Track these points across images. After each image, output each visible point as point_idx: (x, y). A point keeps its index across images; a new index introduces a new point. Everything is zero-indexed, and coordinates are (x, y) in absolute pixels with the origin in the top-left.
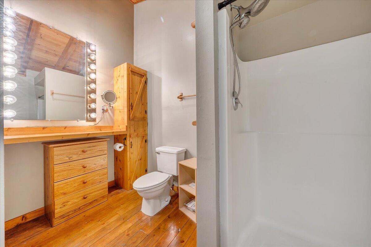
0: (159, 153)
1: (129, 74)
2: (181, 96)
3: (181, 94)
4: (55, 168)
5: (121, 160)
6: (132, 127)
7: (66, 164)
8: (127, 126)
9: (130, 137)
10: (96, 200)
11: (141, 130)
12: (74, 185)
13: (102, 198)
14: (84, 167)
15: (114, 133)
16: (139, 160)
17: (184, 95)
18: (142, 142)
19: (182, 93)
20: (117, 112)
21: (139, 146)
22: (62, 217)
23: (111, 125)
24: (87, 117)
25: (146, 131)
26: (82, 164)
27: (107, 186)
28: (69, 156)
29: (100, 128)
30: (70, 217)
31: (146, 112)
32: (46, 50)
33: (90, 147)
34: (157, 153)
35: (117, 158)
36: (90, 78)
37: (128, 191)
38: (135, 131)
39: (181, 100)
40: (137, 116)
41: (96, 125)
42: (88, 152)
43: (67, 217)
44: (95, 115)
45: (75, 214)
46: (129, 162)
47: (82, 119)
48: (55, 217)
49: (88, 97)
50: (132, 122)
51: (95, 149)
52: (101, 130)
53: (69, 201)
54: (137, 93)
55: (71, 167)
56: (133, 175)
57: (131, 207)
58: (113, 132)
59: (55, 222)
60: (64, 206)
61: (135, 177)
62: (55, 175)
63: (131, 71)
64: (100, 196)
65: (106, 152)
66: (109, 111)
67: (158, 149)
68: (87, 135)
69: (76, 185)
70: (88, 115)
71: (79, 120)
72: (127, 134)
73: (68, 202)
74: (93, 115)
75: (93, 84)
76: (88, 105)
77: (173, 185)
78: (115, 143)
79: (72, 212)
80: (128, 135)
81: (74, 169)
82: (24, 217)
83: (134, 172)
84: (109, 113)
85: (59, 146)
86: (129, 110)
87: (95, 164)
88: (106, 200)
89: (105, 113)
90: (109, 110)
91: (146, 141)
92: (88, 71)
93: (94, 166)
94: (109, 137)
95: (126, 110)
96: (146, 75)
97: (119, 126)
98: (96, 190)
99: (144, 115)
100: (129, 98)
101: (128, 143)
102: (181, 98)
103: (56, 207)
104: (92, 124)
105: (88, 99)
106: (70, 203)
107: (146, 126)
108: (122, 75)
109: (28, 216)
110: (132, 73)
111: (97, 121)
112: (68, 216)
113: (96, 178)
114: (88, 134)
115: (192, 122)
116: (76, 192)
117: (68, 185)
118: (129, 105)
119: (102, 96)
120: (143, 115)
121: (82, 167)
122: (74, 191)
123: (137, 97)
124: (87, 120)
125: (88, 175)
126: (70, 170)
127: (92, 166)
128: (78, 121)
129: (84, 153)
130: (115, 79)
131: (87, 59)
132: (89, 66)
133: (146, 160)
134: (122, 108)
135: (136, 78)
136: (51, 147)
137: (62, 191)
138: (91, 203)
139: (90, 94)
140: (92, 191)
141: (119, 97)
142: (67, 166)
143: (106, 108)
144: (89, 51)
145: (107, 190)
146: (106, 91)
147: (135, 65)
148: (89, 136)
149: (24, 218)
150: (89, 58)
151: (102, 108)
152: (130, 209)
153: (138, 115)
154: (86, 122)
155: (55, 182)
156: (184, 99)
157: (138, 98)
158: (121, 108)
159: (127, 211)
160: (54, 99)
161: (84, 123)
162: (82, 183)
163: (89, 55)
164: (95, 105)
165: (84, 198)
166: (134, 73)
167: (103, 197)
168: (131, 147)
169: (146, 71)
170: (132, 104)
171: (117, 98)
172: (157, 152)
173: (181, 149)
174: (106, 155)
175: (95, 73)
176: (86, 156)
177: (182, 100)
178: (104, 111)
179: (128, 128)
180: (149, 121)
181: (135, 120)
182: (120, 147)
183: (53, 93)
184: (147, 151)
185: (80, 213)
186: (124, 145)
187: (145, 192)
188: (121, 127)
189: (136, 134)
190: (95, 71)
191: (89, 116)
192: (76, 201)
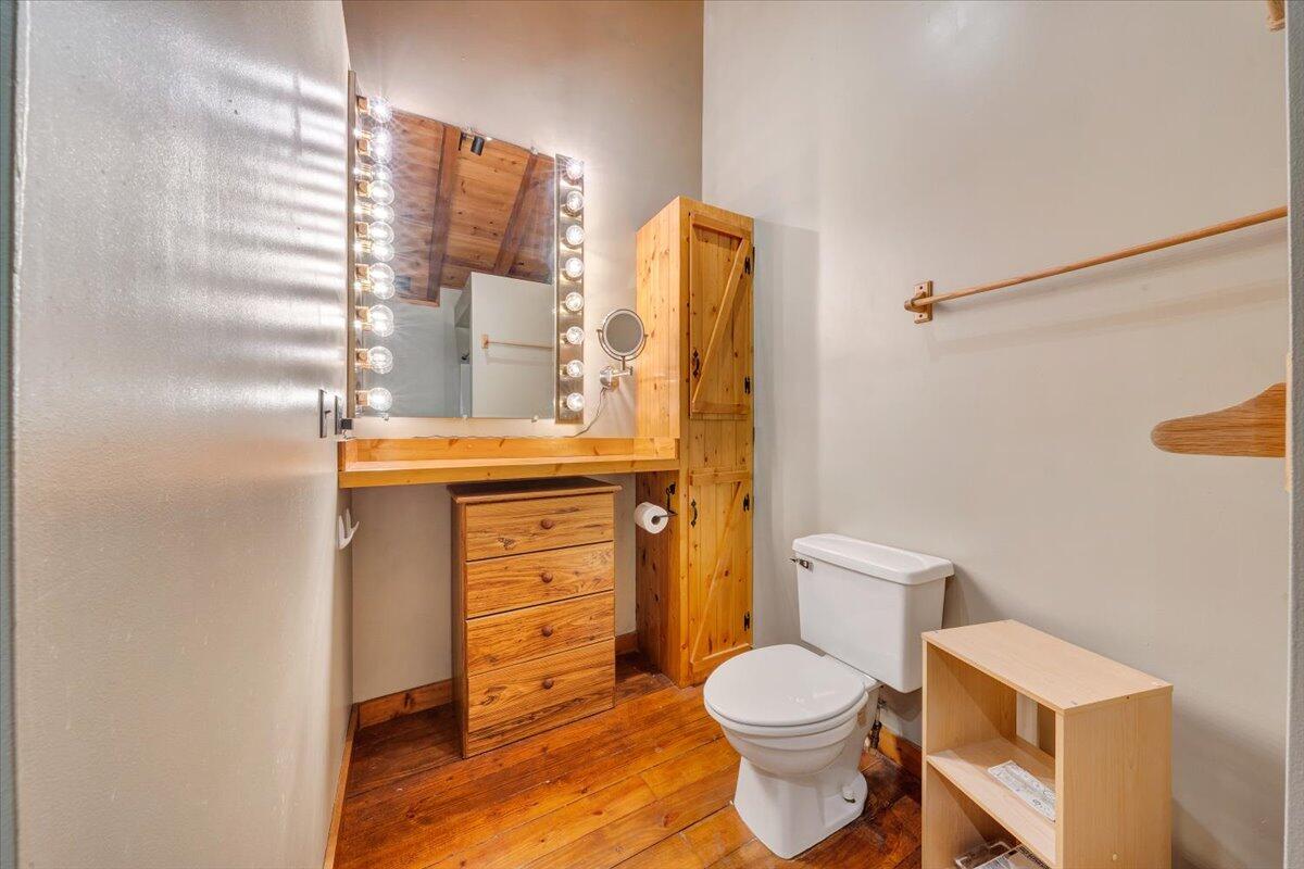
0: (806, 565)
1: (688, 239)
2: (924, 296)
3: (925, 289)
4: (469, 571)
5: (658, 566)
6: (694, 444)
7: (497, 563)
8: (678, 441)
9: (690, 482)
10: (580, 700)
11: (728, 460)
12: (517, 637)
13: (596, 696)
14: (547, 581)
15: (636, 466)
16: (719, 577)
17: (940, 292)
18: (732, 505)
19: (931, 284)
20: (646, 388)
21: (722, 519)
22: (486, 733)
23: (626, 435)
24: (558, 410)
25: (748, 464)
26: (540, 568)
27: (612, 656)
28: (506, 537)
29: (595, 446)
30: (507, 739)
31: (747, 385)
32: (474, 224)
33: (563, 511)
34: (802, 562)
35: (644, 557)
36: (566, 276)
37: (680, 688)
38: (706, 460)
39: (925, 316)
40: (716, 402)
41: (582, 436)
42: (556, 530)
43: (500, 738)
44: (580, 400)
45: (520, 734)
46: (685, 579)
47: (545, 415)
48: (470, 731)
49: (562, 342)
50: (698, 427)
51: (576, 521)
52: (597, 454)
53: (505, 688)
54: (715, 310)
55: (511, 573)
56: (699, 634)
57: (695, 772)
58: (633, 462)
59: (472, 745)
60: (492, 698)
61: (707, 643)
62: (471, 594)
63: (694, 226)
64: (592, 690)
65: (609, 533)
66: (622, 386)
67: (803, 546)
68: (554, 469)
69: (524, 635)
70: (561, 402)
71: (536, 418)
72: (678, 471)
73: (500, 688)
74: (574, 402)
75: (575, 294)
76: (562, 366)
77: (877, 727)
78: (638, 502)
79: (513, 723)
80: (681, 473)
81: (517, 582)
82: (408, 696)
83: (704, 619)
84: (620, 392)
85: (481, 503)
86: (688, 381)
87: (577, 573)
88: (611, 705)
89: (608, 394)
90: (620, 379)
91: (746, 503)
92: (561, 252)
93: (575, 578)
94: (618, 478)
95: (675, 381)
96: (749, 235)
97: (652, 440)
98: (578, 664)
99: (740, 396)
100: (688, 334)
101: (681, 504)
102: (925, 307)
103: (471, 698)
104: (570, 430)
105: (561, 347)
106: (506, 694)
107: (749, 439)
108: (663, 249)
109: (417, 697)
110: (697, 234)
111: (587, 420)
112: (503, 733)
113: (579, 622)
114: (559, 466)
115: (1152, 426)
116: (524, 660)
117: (501, 632)
118: (685, 357)
119: (598, 331)
120: (736, 399)
121: (538, 579)
122: (516, 656)
123: (715, 327)
124: (560, 420)
125: (557, 608)
126: (508, 583)
127: (567, 579)
128: (534, 421)
129: (546, 531)
130: (642, 269)
131: (558, 213)
132: (564, 235)
133: (745, 579)
134: (662, 375)
135: (714, 252)
136: (461, 504)
137: (487, 651)
138: (564, 707)
139: (566, 331)
140: (566, 667)
141: (653, 334)
142: (501, 570)
143: (611, 376)
144: (564, 184)
145: (613, 671)
146: (611, 312)
147: (706, 199)
148: (561, 474)
149: (409, 701)
150: (566, 210)
151: (601, 376)
152: (690, 780)
153: (718, 397)
154: (556, 422)
155: (469, 616)
156: (943, 309)
157: (718, 329)
158: (657, 375)
159: (678, 784)
160: (490, 360)
161: (549, 428)
162: (538, 632)
163: (564, 200)
164: (579, 366)
165: (547, 687)
166: (707, 234)
167: (601, 694)
168: (693, 523)
169: (750, 221)
170: (696, 354)
171: (646, 336)
172: (798, 556)
173: (926, 563)
174: (611, 545)
175: (581, 257)
176: (554, 542)
177: (930, 318)
178: (607, 386)
179: (683, 447)
180: (759, 422)
181: (708, 417)
182: (656, 520)
183: (487, 343)
184: (749, 545)
185: (535, 731)
186: (668, 510)
187: (752, 741)
188: (657, 445)
189: (710, 471)
190: (579, 251)
191: (565, 403)
192: (523, 689)
